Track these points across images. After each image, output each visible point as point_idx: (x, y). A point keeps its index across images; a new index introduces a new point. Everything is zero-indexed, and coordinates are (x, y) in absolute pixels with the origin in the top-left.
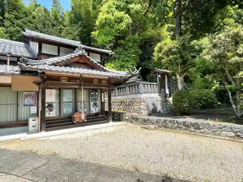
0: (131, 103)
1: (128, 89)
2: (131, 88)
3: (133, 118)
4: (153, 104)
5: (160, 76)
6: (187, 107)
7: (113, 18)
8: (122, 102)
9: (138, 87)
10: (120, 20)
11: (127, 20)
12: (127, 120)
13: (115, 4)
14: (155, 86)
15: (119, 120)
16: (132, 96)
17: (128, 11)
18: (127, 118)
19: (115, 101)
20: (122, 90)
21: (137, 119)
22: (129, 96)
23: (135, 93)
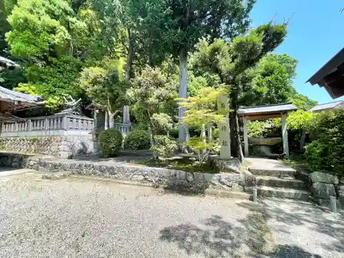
0: (49, 142)
1: (47, 122)
2: (52, 122)
3: (40, 163)
4: (83, 144)
5: (97, 111)
6: (113, 148)
7: (39, 23)
8: (34, 140)
9: (61, 121)
10: (53, 31)
11: (62, 33)
12: (32, 167)
13: (46, 5)
14: (90, 122)
15: (20, 167)
16: (52, 132)
17: (67, 24)
18: (32, 163)
19: (24, 138)
20: (38, 123)
21: (45, 165)
22: (48, 132)
23: (57, 129)
